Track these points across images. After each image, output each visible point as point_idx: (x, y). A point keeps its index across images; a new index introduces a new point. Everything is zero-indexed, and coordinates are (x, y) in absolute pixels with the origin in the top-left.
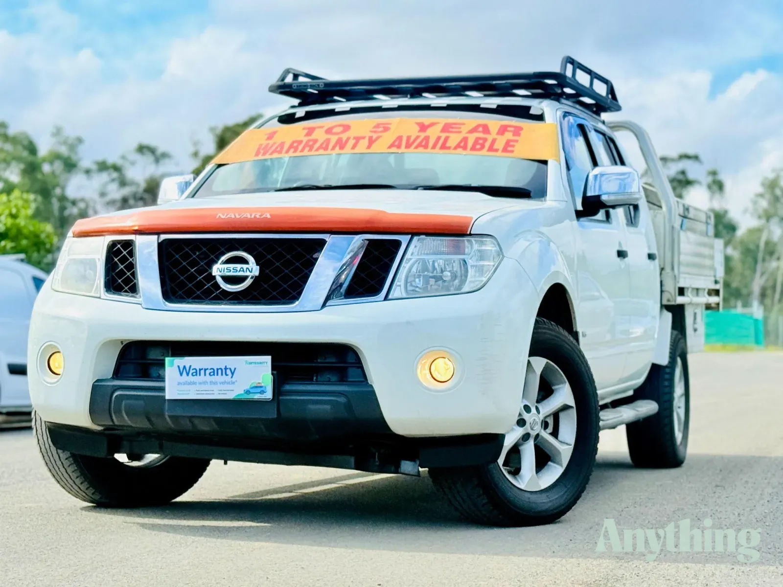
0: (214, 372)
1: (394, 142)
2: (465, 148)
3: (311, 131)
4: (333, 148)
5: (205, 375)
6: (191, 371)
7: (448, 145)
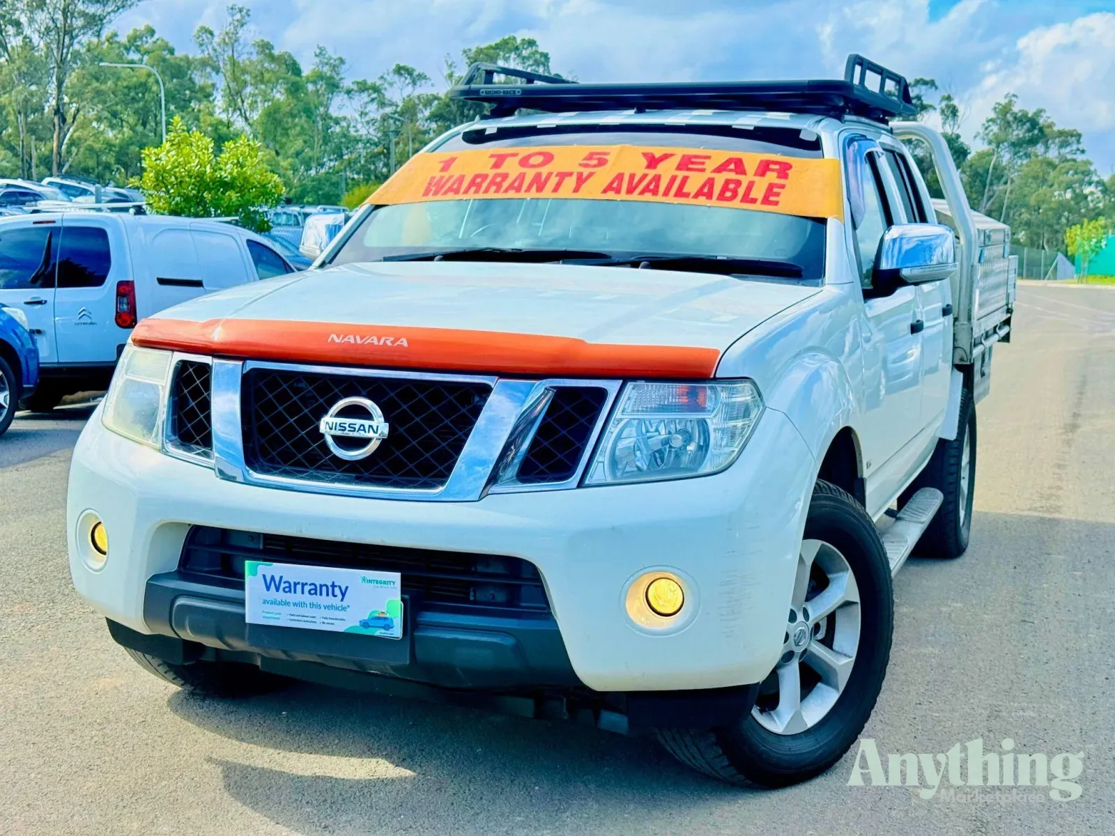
0: (316, 590)
1: (612, 183)
2: (709, 196)
3: (499, 160)
4: (528, 190)
5: (303, 593)
6: (283, 585)
7: (685, 190)
